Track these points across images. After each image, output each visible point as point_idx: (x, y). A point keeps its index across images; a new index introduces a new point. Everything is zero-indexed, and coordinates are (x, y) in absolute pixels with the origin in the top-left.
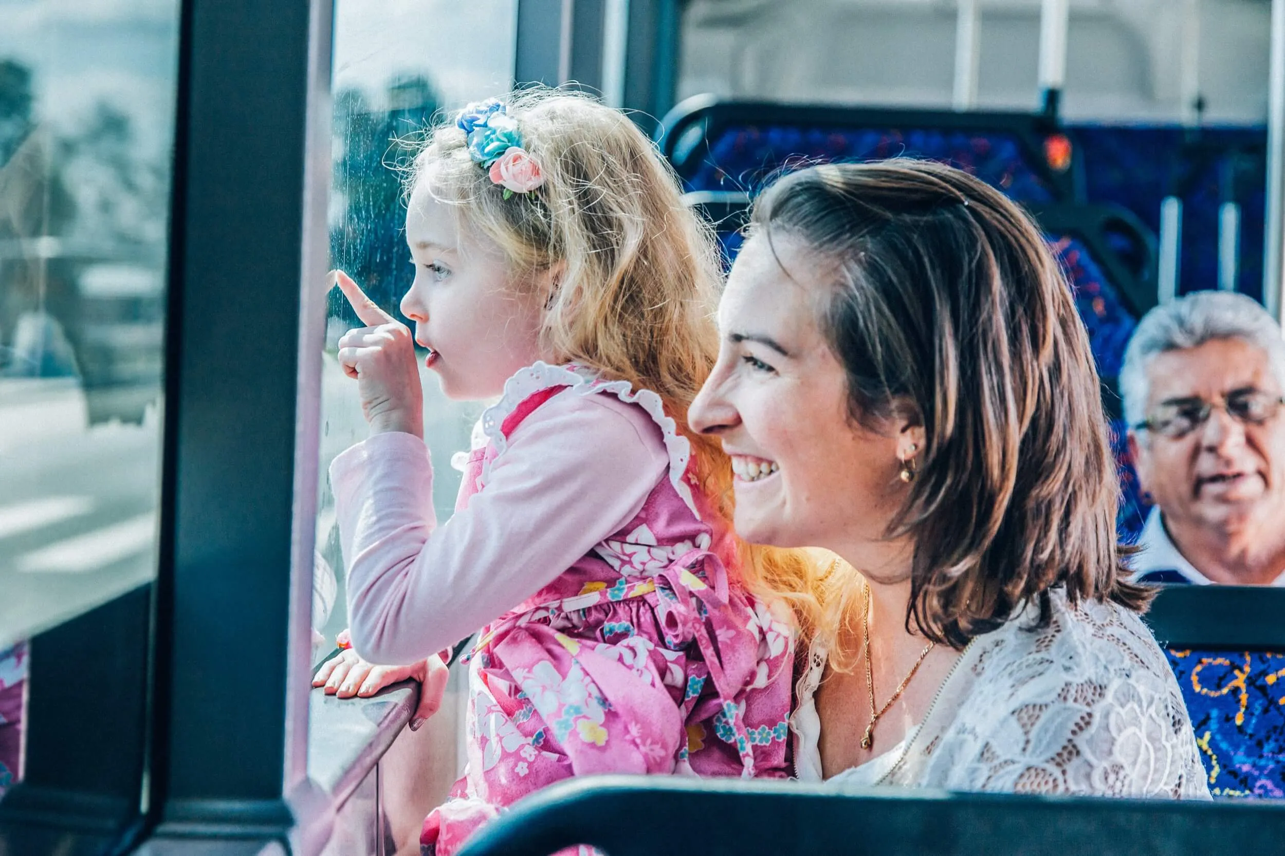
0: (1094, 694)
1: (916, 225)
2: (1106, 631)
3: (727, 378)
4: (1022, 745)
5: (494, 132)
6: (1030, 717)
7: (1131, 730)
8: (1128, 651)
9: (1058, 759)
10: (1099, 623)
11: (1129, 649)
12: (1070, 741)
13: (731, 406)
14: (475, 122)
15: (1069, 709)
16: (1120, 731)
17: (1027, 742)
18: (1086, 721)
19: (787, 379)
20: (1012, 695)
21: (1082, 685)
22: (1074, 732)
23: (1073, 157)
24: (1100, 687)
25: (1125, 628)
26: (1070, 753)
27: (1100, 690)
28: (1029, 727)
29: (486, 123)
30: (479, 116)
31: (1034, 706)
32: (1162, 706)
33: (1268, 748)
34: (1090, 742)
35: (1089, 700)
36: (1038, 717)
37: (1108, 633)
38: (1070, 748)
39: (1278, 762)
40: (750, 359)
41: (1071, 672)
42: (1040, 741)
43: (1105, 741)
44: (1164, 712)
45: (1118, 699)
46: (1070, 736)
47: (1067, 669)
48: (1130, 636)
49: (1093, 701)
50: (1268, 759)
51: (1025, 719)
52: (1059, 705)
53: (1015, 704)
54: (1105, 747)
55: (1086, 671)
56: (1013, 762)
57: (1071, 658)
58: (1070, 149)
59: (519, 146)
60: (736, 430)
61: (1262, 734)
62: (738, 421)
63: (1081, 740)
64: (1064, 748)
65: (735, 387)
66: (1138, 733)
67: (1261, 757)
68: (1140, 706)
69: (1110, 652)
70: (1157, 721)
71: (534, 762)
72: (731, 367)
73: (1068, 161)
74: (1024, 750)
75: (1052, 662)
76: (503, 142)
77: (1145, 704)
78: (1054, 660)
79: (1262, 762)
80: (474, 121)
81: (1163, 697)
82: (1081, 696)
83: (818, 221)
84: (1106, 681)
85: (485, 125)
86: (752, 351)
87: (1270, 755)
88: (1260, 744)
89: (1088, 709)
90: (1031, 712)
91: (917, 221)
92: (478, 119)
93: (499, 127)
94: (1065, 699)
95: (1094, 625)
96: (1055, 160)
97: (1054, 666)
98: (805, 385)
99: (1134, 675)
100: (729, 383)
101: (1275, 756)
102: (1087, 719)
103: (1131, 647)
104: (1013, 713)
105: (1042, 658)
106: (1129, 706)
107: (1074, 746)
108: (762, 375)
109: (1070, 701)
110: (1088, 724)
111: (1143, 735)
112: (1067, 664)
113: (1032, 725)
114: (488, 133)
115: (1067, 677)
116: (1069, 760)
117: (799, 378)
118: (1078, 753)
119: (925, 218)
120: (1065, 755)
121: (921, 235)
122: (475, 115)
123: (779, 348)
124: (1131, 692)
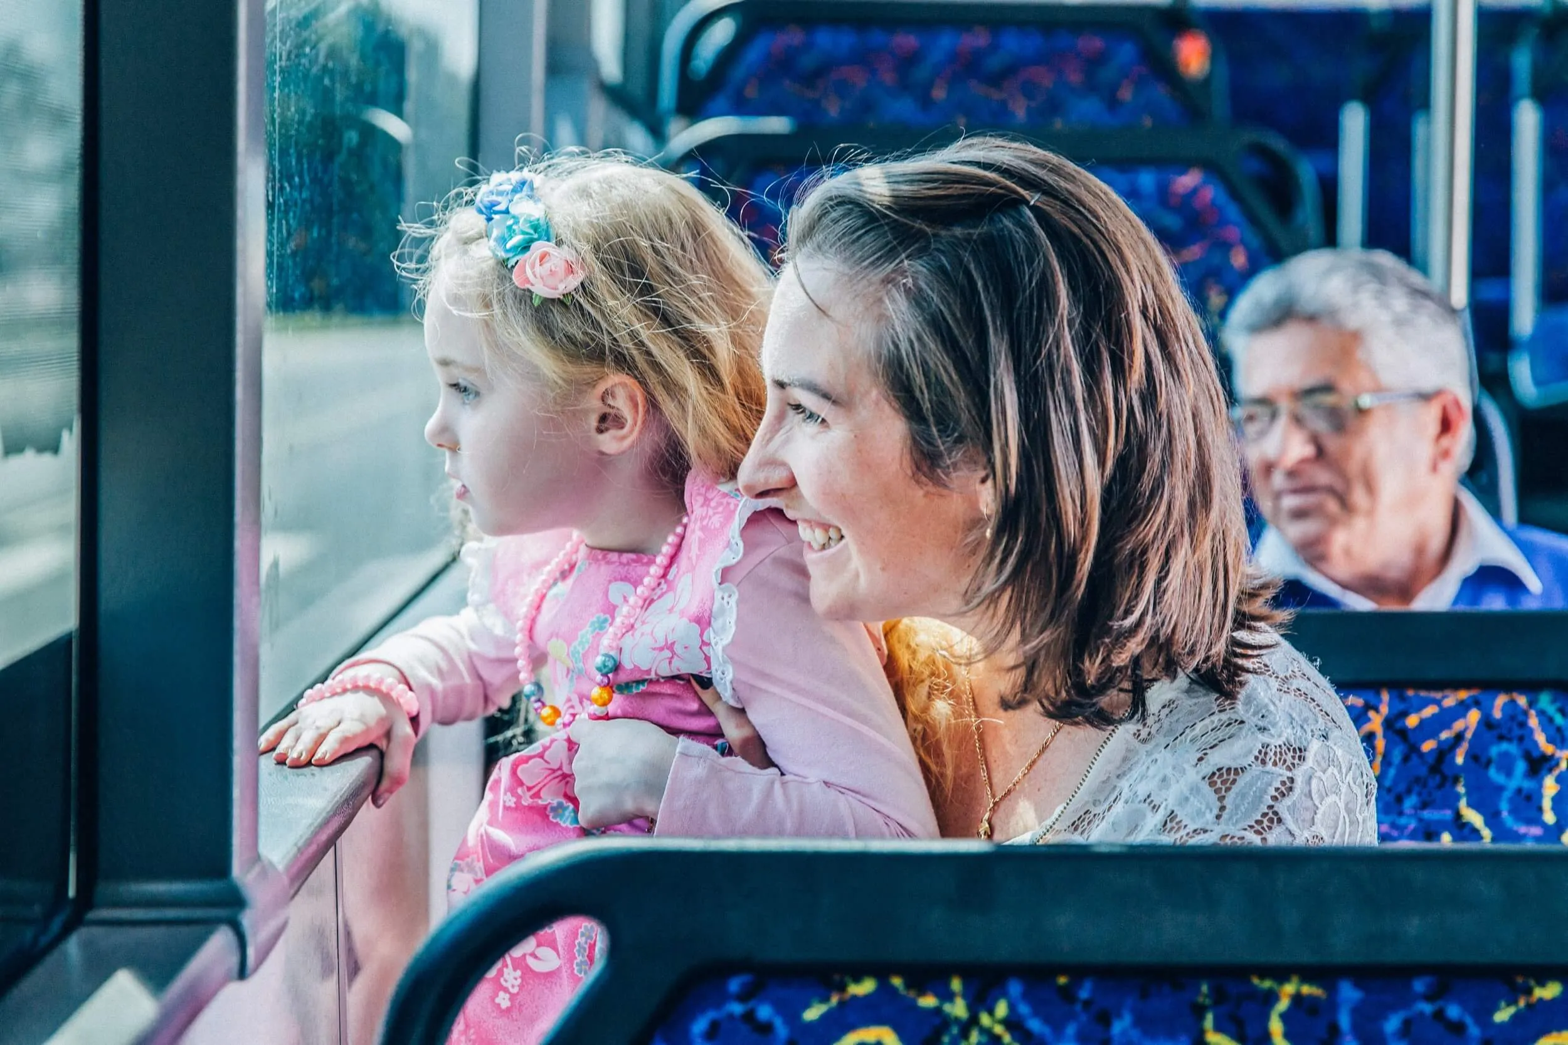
0: (1293, 757)
1: (968, 239)
2: (1291, 685)
3: (777, 431)
4: (1216, 811)
5: (517, 222)
6: (1223, 782)
7: (1332, 798)
8: (1318, 708)
9: (1258, 827)
10: (1282, 675)
11: (1318, 705)
12: (1271, 807)
13: (784, 464)
14: (496, 208)
15: (1268, 773)
16: (1322, 799)
17: (1222, 808)
18: (1289, 786)
19: (839, 433)
20: (1201, 759)
21: (1280, 746)
22: (1274, 798)
23: (1213, 58)
24: (1300, 750)
25: (1309, 679)
26: (1271, 821)
27: (1300, 753)
28: (1223, 793)
29: (507, 208)
30: (499, 199)
31: (1229, 770)
32: (1358, 773)
33: (1410, 803)
34: (1292, 809)
35: (1288, 763)
36: (1234, 781)
37: (1294, 687)
38: (1271, 815)
39: (1420, 820)
40: (798, 407)
41: (1266, 733)
42: (1237, 807)
43: (1307, 809)
44: (1359, 780)
45: (1319, 764)
46: (1271, 803)
47: (1263, 729)
48: (1315, 689)
49: (1293, 764)
50: (1410, 816)
51: (1219, 785)
52: (1257, 768)
53: (1207, 768)
54: (1308, 816)
55: (1282, 734)
56: (1205, 831)
57: (1263, 716)
58: (1209, 50)
59: (548, 240)
60: (793, 492)
61: (1401, 787)
62: (793, 483)
63: (1282, 807)
64: (1264, 815)
65: (787, 441)
66: (1338, 801)
67: (1401, 813)
68: (1340, 771)
69: (1301, 711)
70: (1354, 790)
71: (518, 994)
72: (780, 418)
73: (1207, 66)
74: (1218, 817)
75: (1242, 722)
76: (528, 234)
77: (1344, 771)
78: (1244, 719)
79: (1403, 821)
80: (495, 206)
81: (1358, 763)
82: (1280, 759)
83: (854, 242)
84: (1305, 744)
85: (507, 212)
86: (799, 399)
87: (1413, 812)
88: (1399, 799)
89: (1289, 774)
90: (1225, 776)
91: (969, 234)
92: (499, 203)
93: (522, 214)
94: (1264, 762)
95: (1277, 677)
96: (1187, 66)
97: (1246, 726)
98: (860, 440)
99: (1331, 736)
100: (779, 438)
101: (1419, 812)
102: (1288, 784)
103: (1320, 703)
104: (1204, 778)
105: (1230, 719)
106: (1330, 770)
107: (1275, 813)
108: (811, 428)
109: (1269, 766)
110: (1291, 789)
111: (1342, 805)
112: (1261, 724)
113: (1228, 789)
114: (510, 222)
115: (1263, 738)
116: (1270, 828)
117: (851, 430)
118: (1280, 821)
119: (978, 231)
120: (1266, 823)
121: (974, 253)
122: (494, 198)
123: (826, 396)
124: (1331, 755)
